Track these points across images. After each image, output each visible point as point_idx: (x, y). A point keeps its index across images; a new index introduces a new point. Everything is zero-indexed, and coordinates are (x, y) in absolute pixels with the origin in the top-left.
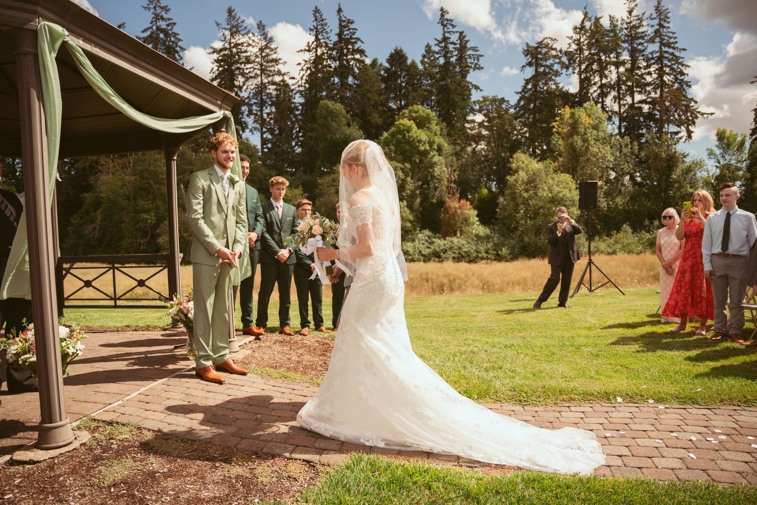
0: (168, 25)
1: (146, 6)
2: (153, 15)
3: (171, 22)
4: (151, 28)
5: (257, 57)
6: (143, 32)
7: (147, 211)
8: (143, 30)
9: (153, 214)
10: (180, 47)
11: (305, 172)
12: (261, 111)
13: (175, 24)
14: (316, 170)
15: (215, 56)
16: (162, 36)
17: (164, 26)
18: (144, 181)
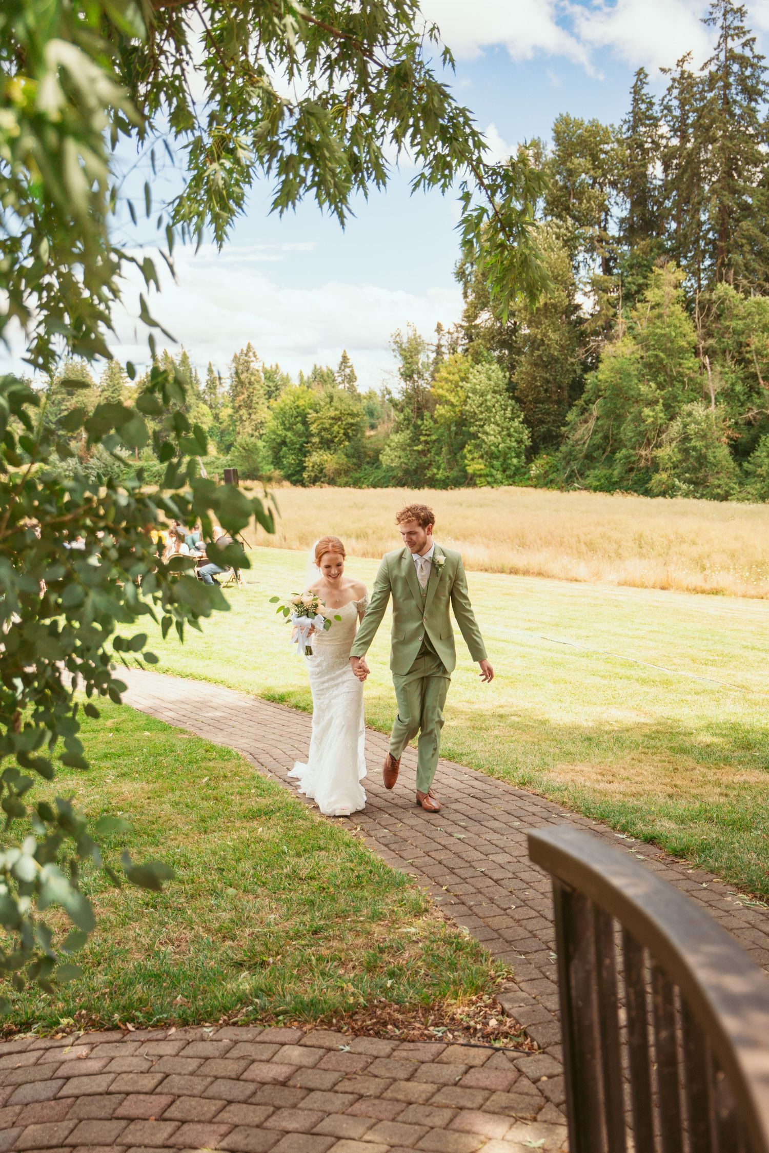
0: (744, 45)
1: (707, 17)
2: (720, 32)
3: (748, 36)
4: (717, 57)
6: (702, 69)
7: (652, 403)
8: (701, 66)
9: (659, 407)
10: (764, 83)
13: (754, 40)
16: (735, 68)
17: (738, 50)
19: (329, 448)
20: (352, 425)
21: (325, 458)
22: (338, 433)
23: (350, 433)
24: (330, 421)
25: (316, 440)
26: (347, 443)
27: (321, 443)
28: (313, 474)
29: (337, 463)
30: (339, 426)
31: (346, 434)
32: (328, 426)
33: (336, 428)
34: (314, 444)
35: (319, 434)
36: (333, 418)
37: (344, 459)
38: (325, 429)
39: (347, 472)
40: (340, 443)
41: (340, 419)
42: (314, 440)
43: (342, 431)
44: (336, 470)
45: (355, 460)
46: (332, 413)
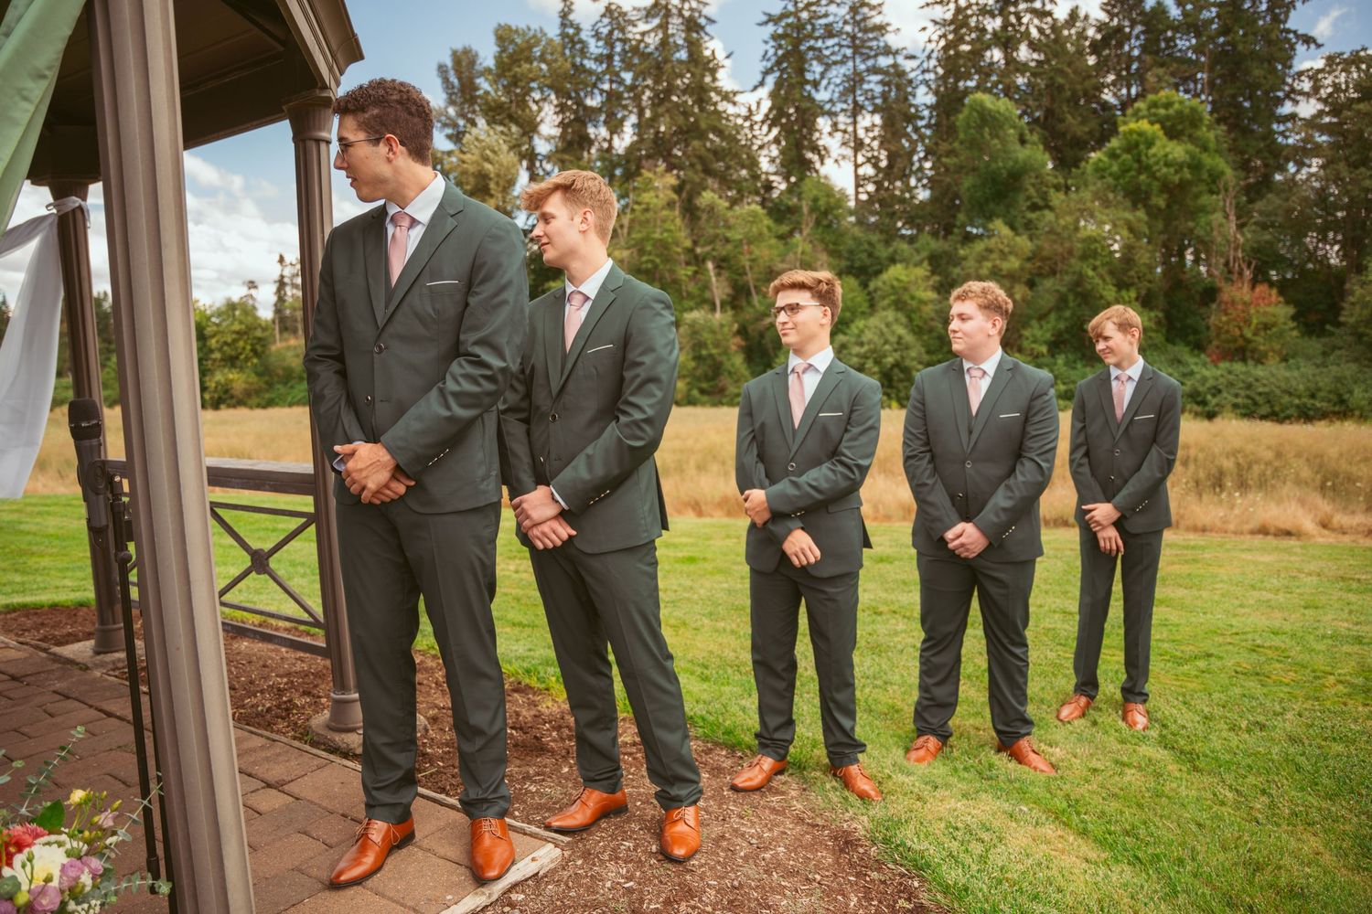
5: (846, 22)
10: (706, 17)
11: (935, 234)
12: (855, 123)
14: (956, 230)
15: (771, 28)
18: (644, 258)
19: (233, 366)
20: (260, 339)
21: (231, 376)
22: (244, 348)
23: (259, 348)
24: (234, 336)
25: (217, 355)
26: (255, 361)
27: (222, 360)
28: (216, 396)
29: (247, 382)
30: (246, 342)
31: (254, 351)
32: (229, 340)
33: (241, 344)
34: (215, 360)
35: (220, 350)
36: (238, 333)
37: (253, 378)
38: (226, 343)
39: (258, 392)
40: (247, 359)
41: (245, 333)
42: (213, 356)
43: (249, 347)
44: (245, 390)
45: (267, 378)
46: (236, 327)
